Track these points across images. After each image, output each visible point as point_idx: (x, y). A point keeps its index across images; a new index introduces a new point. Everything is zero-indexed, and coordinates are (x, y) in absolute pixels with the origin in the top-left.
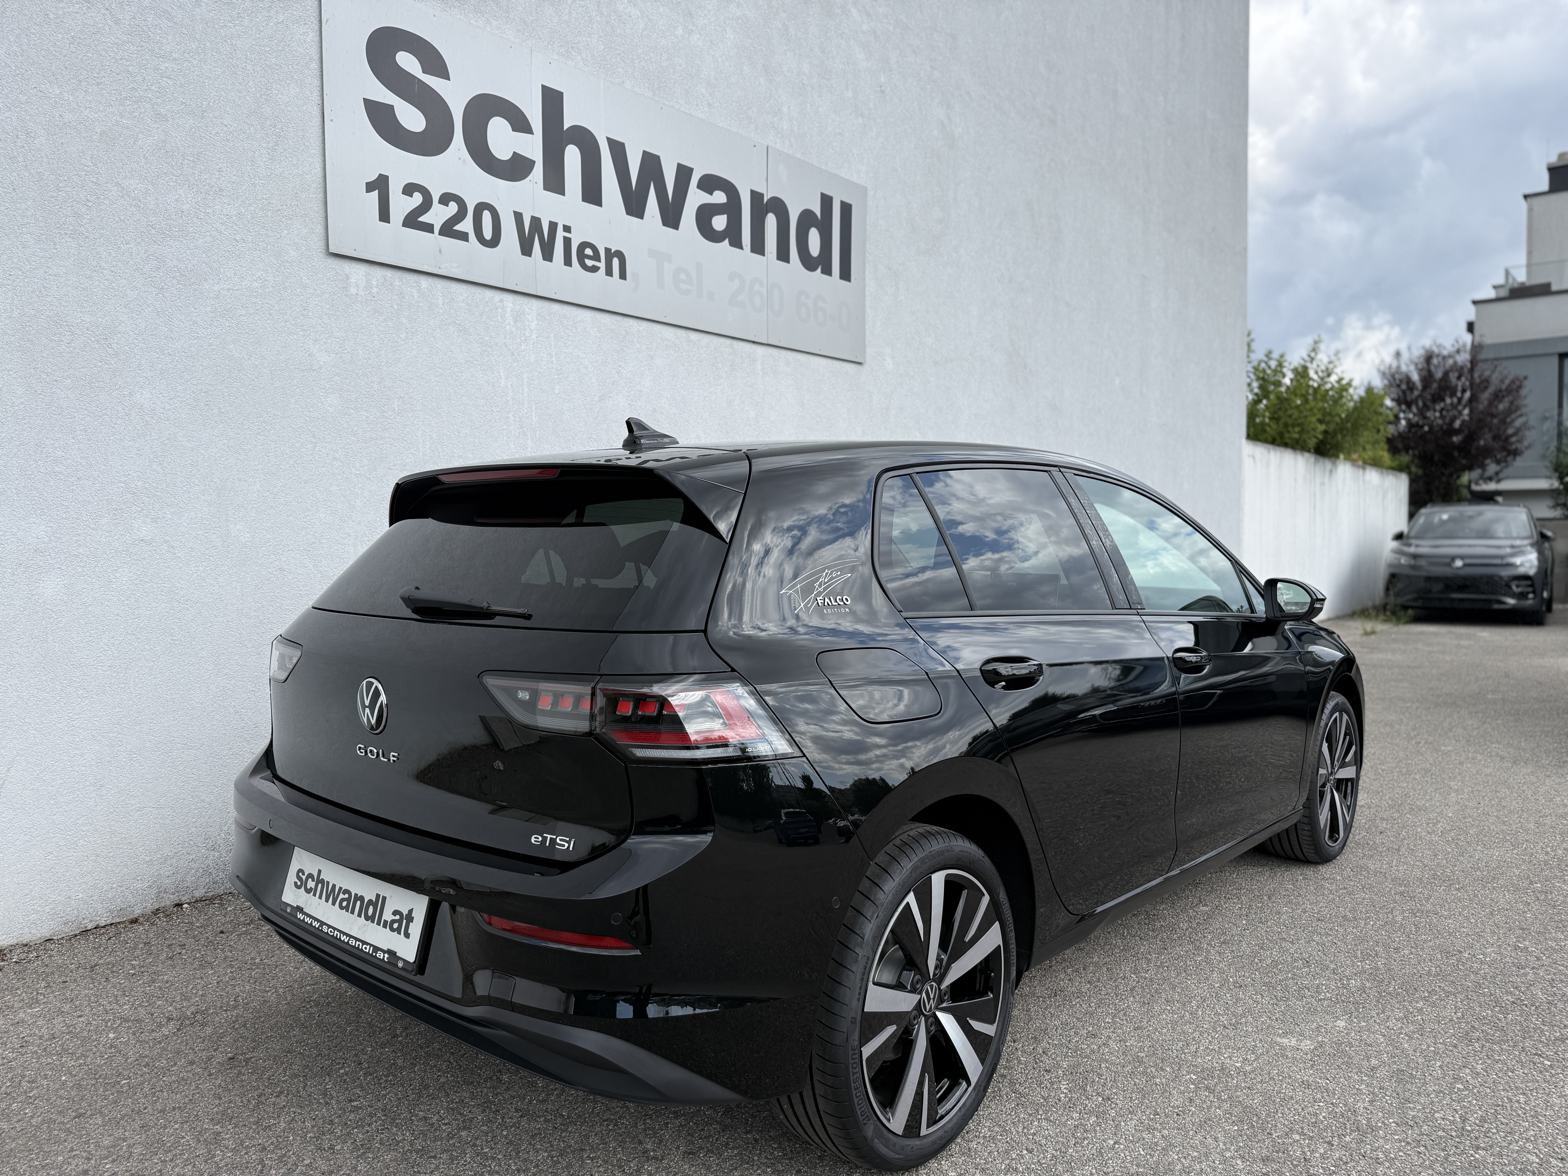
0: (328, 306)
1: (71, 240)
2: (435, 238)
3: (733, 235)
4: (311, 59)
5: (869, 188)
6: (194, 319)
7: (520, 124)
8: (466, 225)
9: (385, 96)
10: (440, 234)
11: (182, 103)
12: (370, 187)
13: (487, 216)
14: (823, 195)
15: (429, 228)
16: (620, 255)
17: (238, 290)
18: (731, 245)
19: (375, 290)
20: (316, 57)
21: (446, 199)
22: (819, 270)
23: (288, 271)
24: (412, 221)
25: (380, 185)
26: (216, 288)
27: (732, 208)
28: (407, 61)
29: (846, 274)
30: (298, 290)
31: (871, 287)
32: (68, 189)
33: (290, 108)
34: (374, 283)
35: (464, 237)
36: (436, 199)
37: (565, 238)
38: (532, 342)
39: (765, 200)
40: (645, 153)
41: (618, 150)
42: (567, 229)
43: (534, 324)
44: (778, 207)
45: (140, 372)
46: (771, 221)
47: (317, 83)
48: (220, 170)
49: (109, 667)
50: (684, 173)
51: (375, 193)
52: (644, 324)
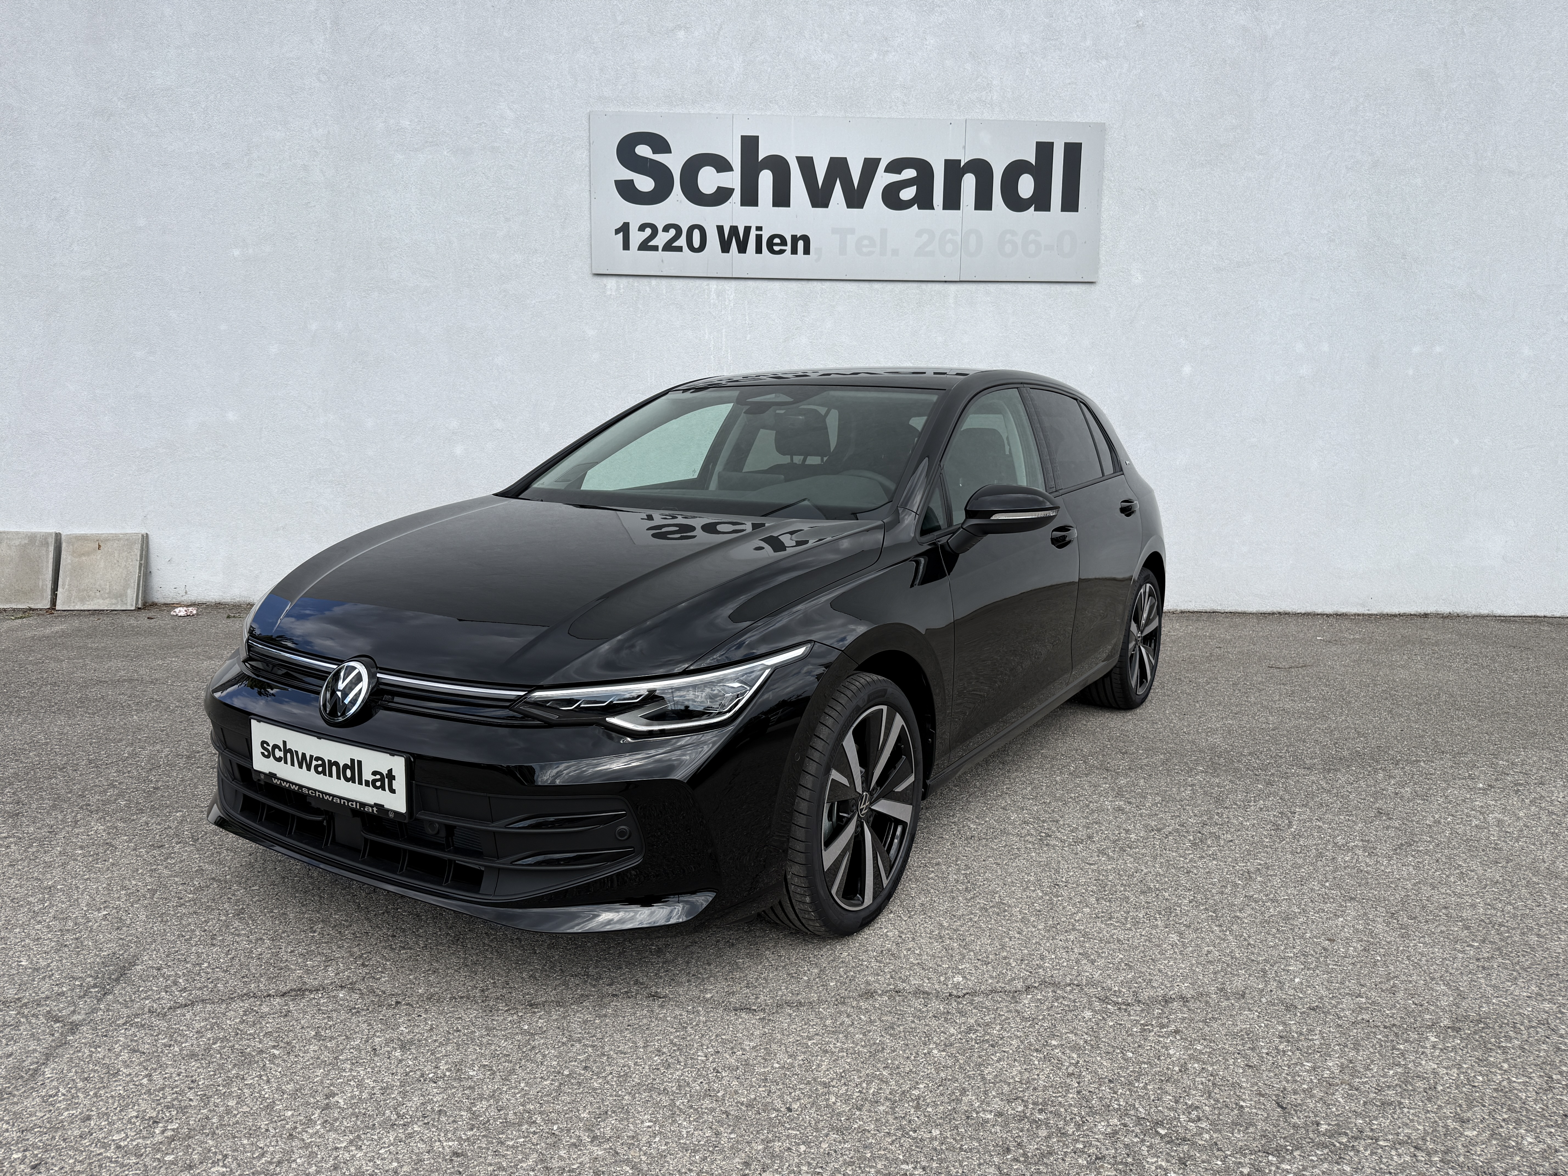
0: (594, 304)
2: (659, 253)
3: (922, 201)
4: (584, 166)
5: (1110, 123)
7: (722, 166)
8: (682, 242)
9: (628, 175)
10: (663, 250)
12: (617, 232)
13: (696, 233)
14: (1040, 143)
15: (655, 248)
16: (805, 238)
17: (545, 301)
18: (919, 209)
19: (623, 291)
20: (588, 165)
21: (666, 229)
22: (1032, 208)
23: (571, 287)
24: (644, 246)
25: (624, 229)
27: (923, 179)
28: (643, 151)
29: (1070, 206)
30: (577, 296)
31: (1111, 211)
32: (466, 265)
33: (573, 197)
34: (622, 287)
35: (678, 249)
36: (660, 229)
37: (757, 235)
38: (730, 308)
39: (962, 164)
40: (833, 159)
42: (759, 229)
43: (732, 296)
44: (979, 166)
46: (969, 179)
47: (588, 179)
50: (871, 164)
51: (621, 234)
52: (828, 284)
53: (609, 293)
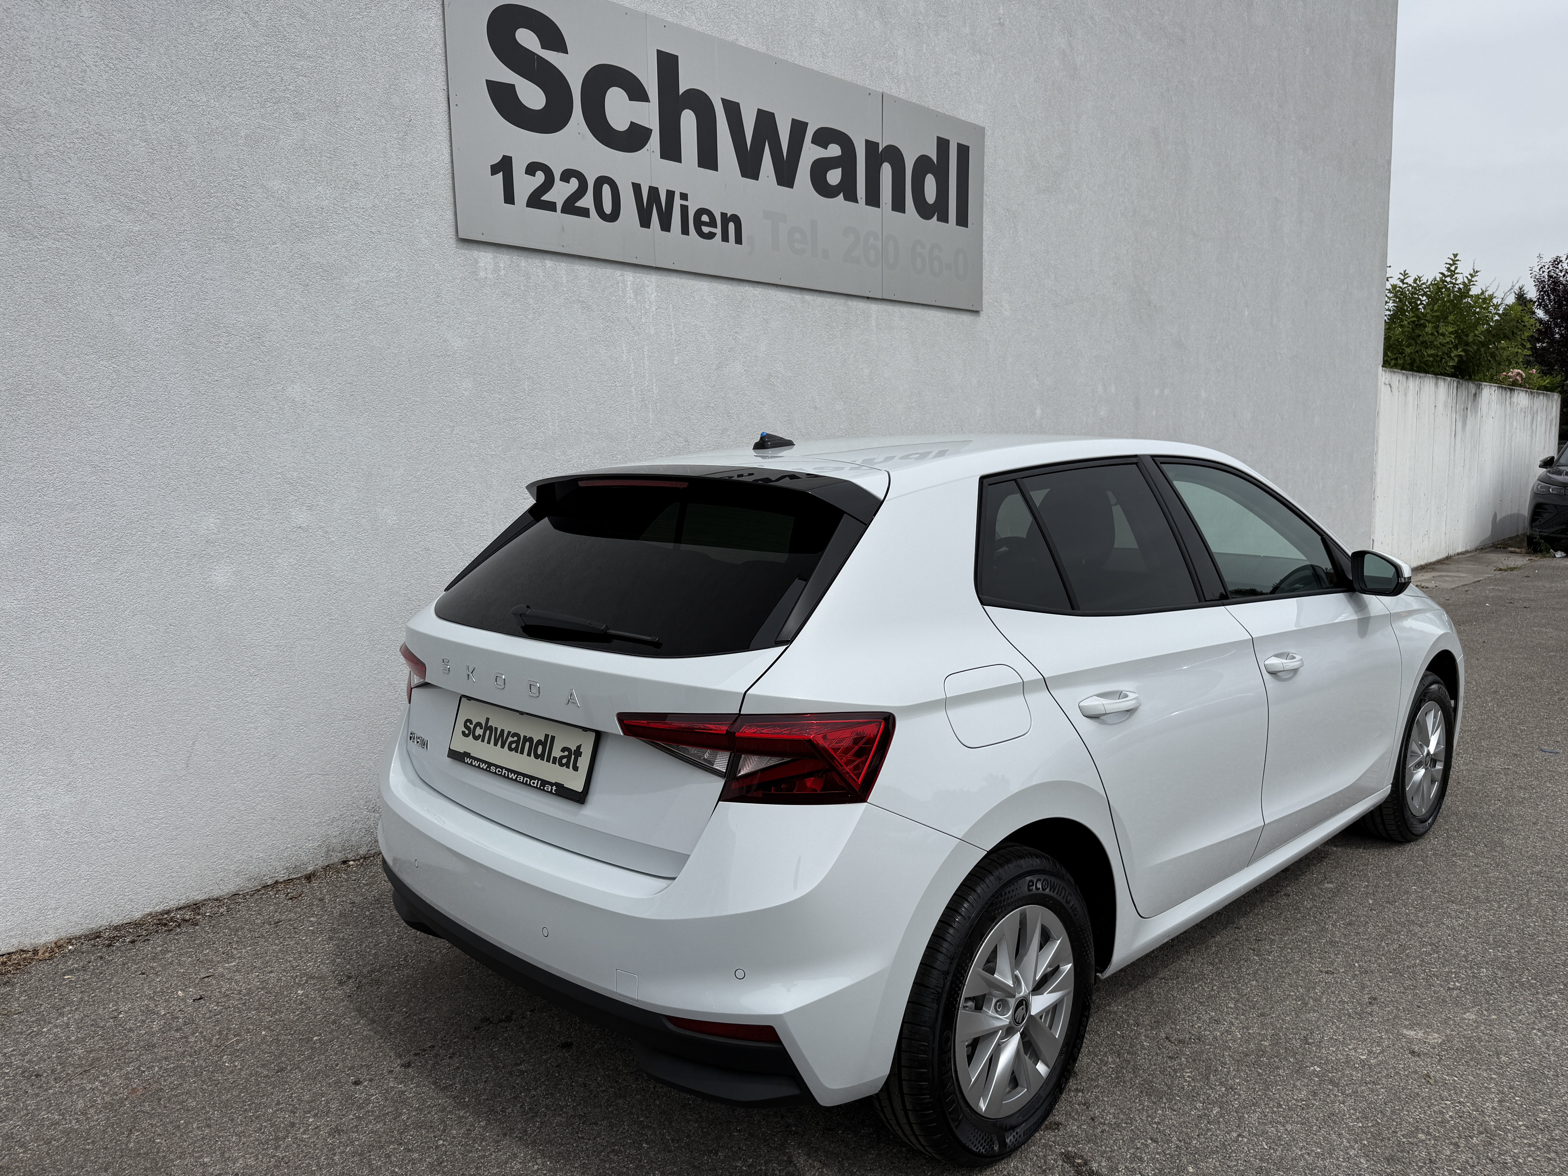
0: (459, 292)
1: (223, 244)
2: (558, 216)
3: (847, 190)
4: (436, 45)
5: (986, 128)
6: (338, 312)
7: (637, 92)
8: (587, 201)
9: (507, 76)
10: (562, 212)
11: (318, 100)
12: (495, 170)
13: (606, 189)
14: (939, 139)
15: (551, 206)
16: (736, 219)
17: (376, 281)
18: (846, 198)
19: (502, 272)
20: (440, 41)
21: (567, 175)
22: (935, 217)
23: (422, 259)
24: (536, 201)
25: (504, 167)
26: (356, 281)
27: (847, 161)
28: (527, 38)
29: (962, 221)
30: (432, 277)
31: (988, 231)
32: (219, 195)
33: (417, 96)
34: (502, 265)
35: (585, 213)
36: (557, 176)
37: (681, 205)
38: (651, 314)
39: (880, 150)
40: (760, 111)
41: (733, 110)
42: (684, 197)
43: (653, 296)
44: (894, 155)
45: (291, 367)
46: (886, 170)
47: (442, 68)
48: (355, 165)
49: (276, 646)
50: (799, 128)
51: (500, 176)
52: (760, 288)
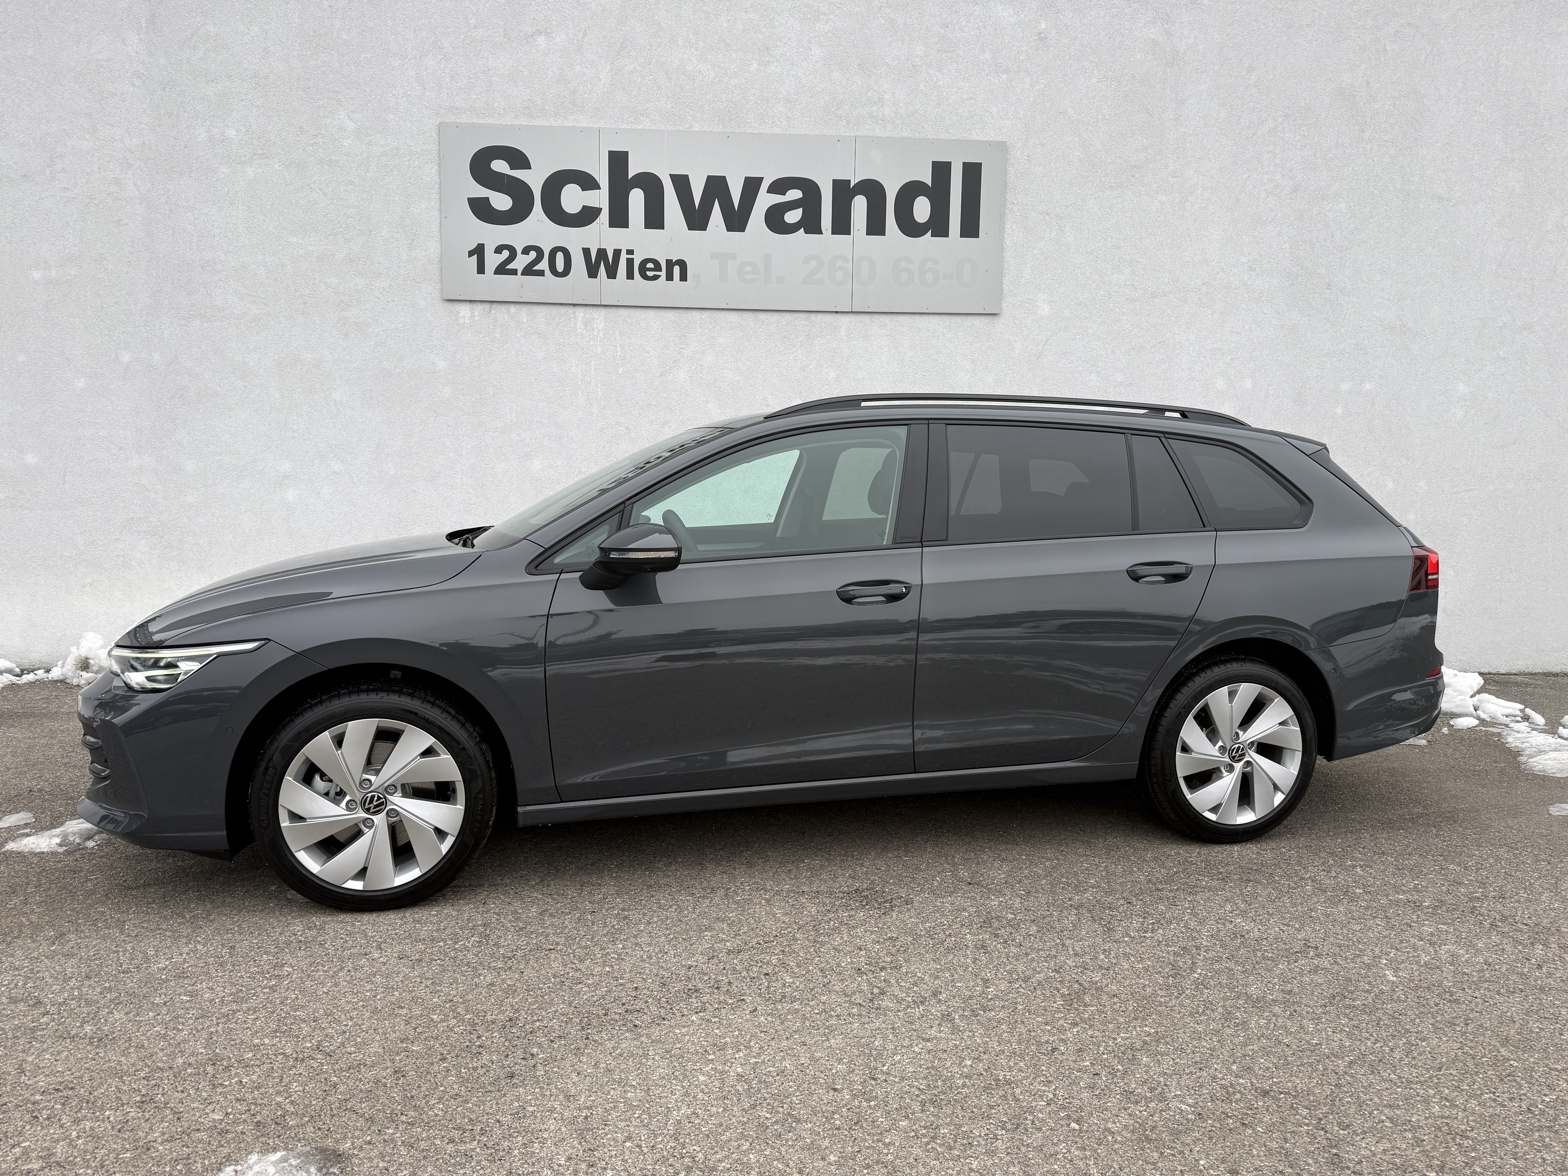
0: (445, 333)
2: (519, 278)
3: (811, 225)
4: (434, 182)
5: (1014, 141)
7: (588, 184)
8: (544, 265)
9: (483, 192)
10: (522, 275)
12: (471, 254)
13: (559, 256)
14: (935, 164)
15: (514, 272)
16: (681, 263)
17: (389, 330)
18: (807, 232)
19: (477, 318)
21: (526, 251)
22: (929, 234)
23: (420, 314)
24: (501, 270)
25: (479, 251)
27: (809, 201)
29: (970, 232)
30: (426, 325)
31: (1013, 238)
32: (301, 290)
33: (421, 217)
35: (539, 273)
36: (519, 251)
37: (628, 259)
38: (599, 339)
39: (852, 185)
40: (711, 177)
41: (681, 180)
42: (630, 252)
43: (600, 326)
44: (870, 187)
45: (335, 382)
46: (860, 201)
47: (438, 197)
48: (380, 263)
50: (753, 183)
51: (475, 257)
52: (708, 313)
53: (461, 321)
